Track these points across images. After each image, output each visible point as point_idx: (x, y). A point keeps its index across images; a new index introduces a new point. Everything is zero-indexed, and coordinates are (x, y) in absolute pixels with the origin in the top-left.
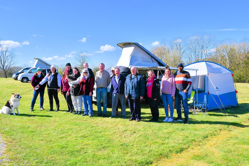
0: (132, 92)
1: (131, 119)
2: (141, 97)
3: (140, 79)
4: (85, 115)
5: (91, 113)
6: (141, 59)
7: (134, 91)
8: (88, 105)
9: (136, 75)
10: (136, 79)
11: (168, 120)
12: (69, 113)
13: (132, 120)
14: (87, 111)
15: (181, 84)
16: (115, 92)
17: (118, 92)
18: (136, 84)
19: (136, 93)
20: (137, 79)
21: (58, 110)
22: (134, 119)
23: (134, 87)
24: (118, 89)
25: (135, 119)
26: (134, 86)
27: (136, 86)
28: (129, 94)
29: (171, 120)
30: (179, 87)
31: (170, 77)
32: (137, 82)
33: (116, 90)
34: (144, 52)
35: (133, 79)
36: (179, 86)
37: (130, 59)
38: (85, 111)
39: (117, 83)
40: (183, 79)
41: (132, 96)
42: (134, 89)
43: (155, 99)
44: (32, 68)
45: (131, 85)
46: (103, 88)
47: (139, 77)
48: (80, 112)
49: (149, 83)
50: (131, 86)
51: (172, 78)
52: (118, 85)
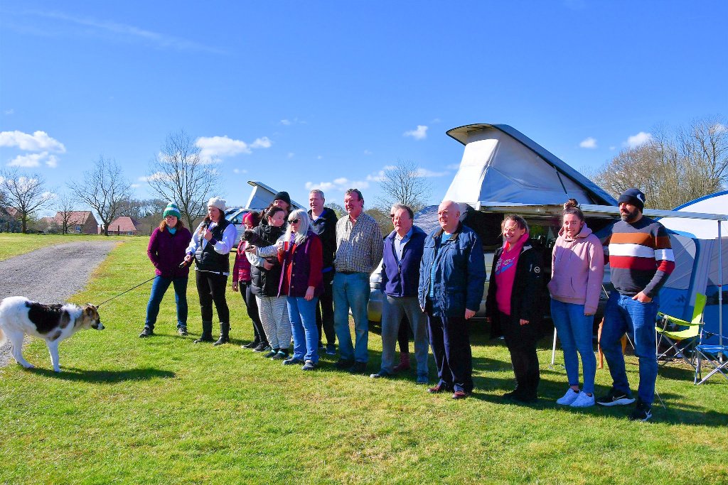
0: (435, 292)
1: (438, 386)
2: (467, 310)
3: (468, 244)
4: (296, 361)
5: (313, 356)
6: (521, 181)
7: (443, 288)
8: (305, 329)
9: (455, 233)
10: (453, 245)
11: (574, 399)
12: (254, 350)
13: (440, 390)
14: (302, 349)
15: (627, 270)
16: (390, 288)
17: (398, 289)
18: (450, 262)
19: (450, 294)
20: (458, 247)
21: (226, 339)
22: (447, 388)
23: (442, 275)
24: (400, 280)
25: (450, 390)
26: (443, 271)
27: (450, 271)
28: (428, 297)
29: (584, 399)
30: (620, 282)
31: (582, 239)
32: (454, 257)
33: (392, 282)
34: (535, 155)
35: (444, 244)
36: (618, 277)
37: (483, 178)
38: (297, 350)
39: (396, 258)
40: (638, 251)
41: (434, 306)
42: (443, 281)
43: (523, 322)
44: (241, 210)
45: (433, 267)
46: (353, 272)
47: (464, 237)
48: (282, 350)
49: (504, 259)
50: (434, 271)
51: (586, 244)
52: (400, 267)
